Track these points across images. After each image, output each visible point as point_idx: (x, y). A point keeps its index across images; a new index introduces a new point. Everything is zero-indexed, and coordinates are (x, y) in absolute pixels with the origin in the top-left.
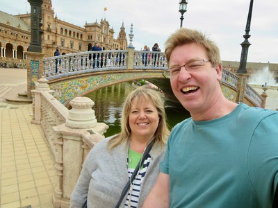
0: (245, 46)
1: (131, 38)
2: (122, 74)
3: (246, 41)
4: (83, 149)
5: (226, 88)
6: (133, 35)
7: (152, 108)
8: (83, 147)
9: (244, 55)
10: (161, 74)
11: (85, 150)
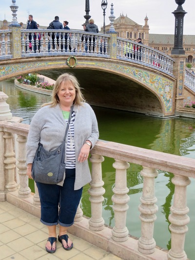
0: (179, 15)
1: (14, 11)
2: (6, 67)
3: (180, 8)
4: (5, 139)
5: (159, 77)
6: (16, 7)
7: (72, 87)
8: (4, 137)
9: (179, 27)
10: (64, 62)
11: (7, 140)
